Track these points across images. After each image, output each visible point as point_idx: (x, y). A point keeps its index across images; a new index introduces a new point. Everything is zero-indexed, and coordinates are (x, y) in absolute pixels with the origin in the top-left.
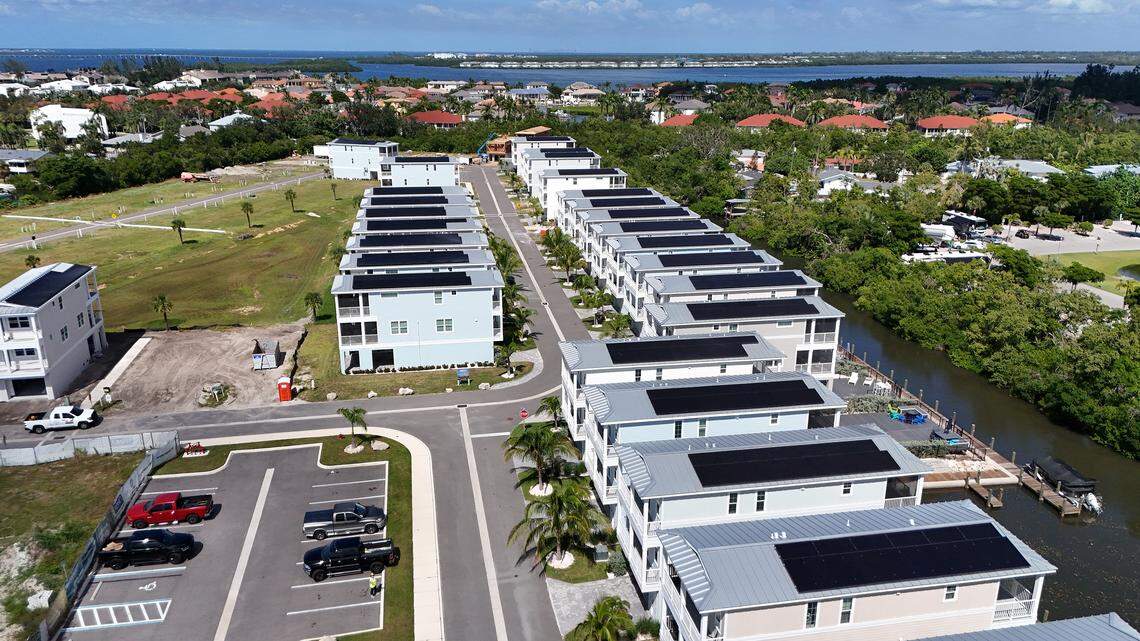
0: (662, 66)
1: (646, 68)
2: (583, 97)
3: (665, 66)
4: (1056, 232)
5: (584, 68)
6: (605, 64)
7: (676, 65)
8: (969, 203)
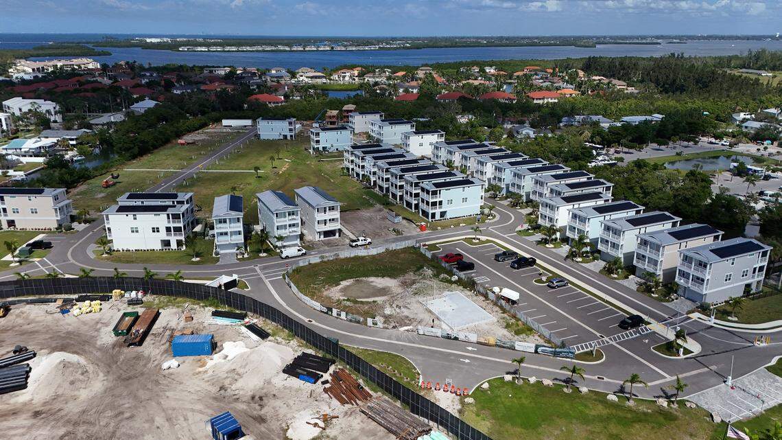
0: (320, 49)
1: (309, 51)
2: (312, 77)
3: (322, 49)
4: (631, 151)
5: (267, 51)
6: (281, 47)
7: (328, 49)
8: (594, 139)
